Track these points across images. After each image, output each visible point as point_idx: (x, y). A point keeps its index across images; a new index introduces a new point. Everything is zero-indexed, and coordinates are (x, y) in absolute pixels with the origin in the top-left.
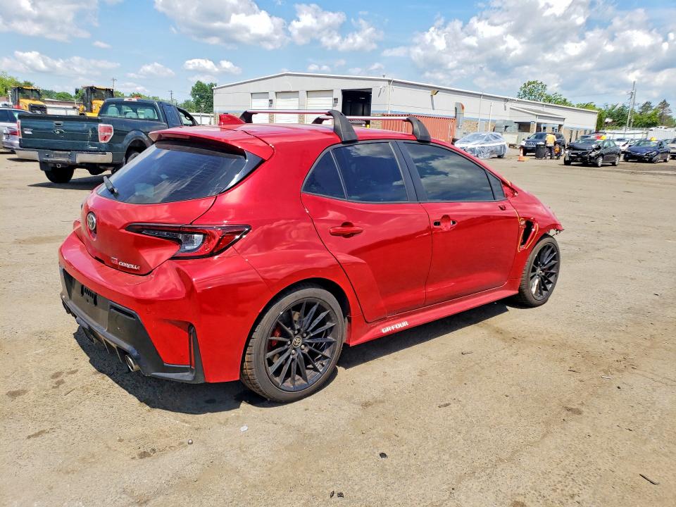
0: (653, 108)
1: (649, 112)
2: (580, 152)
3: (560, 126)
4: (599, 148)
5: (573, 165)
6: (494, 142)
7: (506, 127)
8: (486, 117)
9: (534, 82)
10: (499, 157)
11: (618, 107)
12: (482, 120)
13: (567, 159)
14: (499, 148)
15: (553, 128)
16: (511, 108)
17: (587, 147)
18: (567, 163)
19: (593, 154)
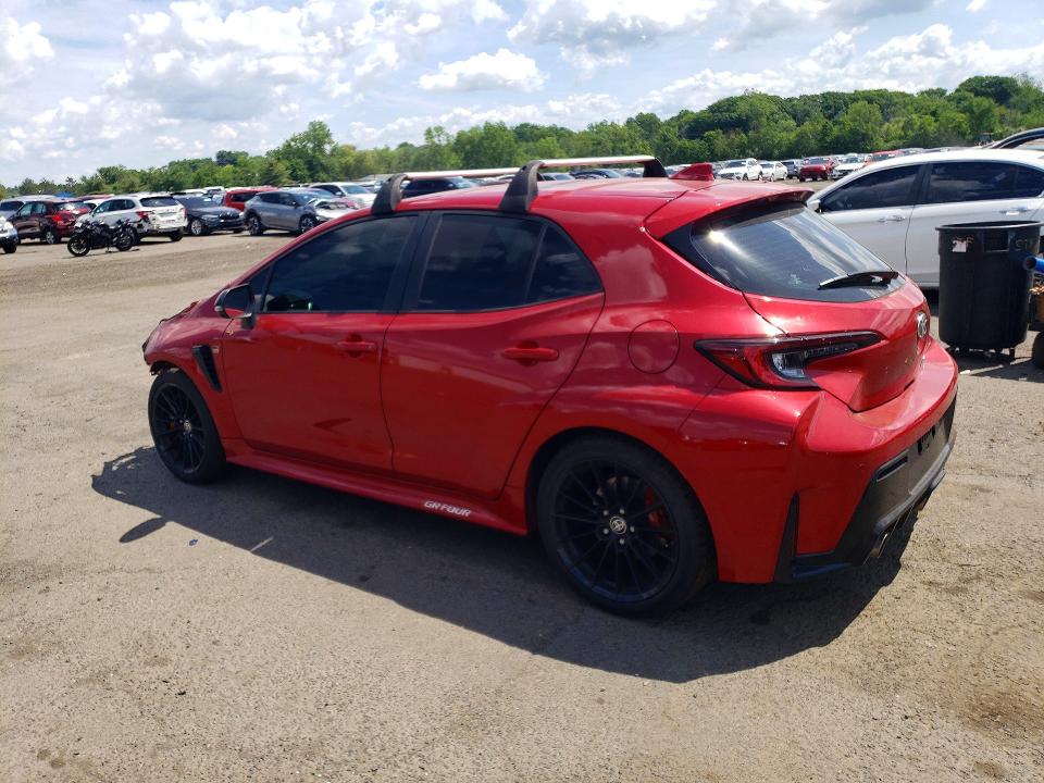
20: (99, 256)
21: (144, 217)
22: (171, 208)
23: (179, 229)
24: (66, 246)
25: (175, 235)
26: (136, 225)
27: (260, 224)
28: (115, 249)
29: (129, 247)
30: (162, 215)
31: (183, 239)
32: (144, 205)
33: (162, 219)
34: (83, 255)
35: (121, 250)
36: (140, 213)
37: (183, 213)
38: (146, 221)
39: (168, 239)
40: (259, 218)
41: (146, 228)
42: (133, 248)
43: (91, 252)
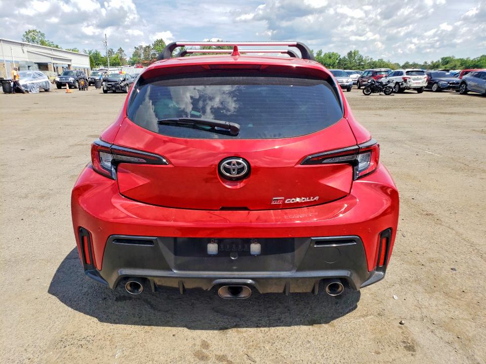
0: (115, 53)
1: (113, 56)
2: (113, 83)
3: (69, 65)
4: (124, 80)
5: (109, 93)
6: (40, 79)
7: (29, 67)
8: (9, 59)
9: (34, 31)
10: (46, 91)
11: (93, 52)
12: (7, 61)
13: (105, 89)
14: (44, 84)
15: (63, 67)
16: (28, 52)
17: (116, 79)
18: (105, 92)
19: (122, 84)
20: (375, 96)
21: (405, 80)
22: (420, 77)
23: (422, 87)
24: (362, 90)
25: (420, 90)
26: (400, 84)
27: (466, 88)
28: (383, 93)
29: (391, 93)
30: (414, 80)
31: (424, 92)
32: (407, 75)
33: (413, 82)
34: (368, 95)
35: (386, 94)
36: (404, 78)
37: (426, 79)
38: (405, 82)
39: (416, 92)
40: (466, 85)
41: (405, 85)
42: (392, 94)
43: (372, 94)
